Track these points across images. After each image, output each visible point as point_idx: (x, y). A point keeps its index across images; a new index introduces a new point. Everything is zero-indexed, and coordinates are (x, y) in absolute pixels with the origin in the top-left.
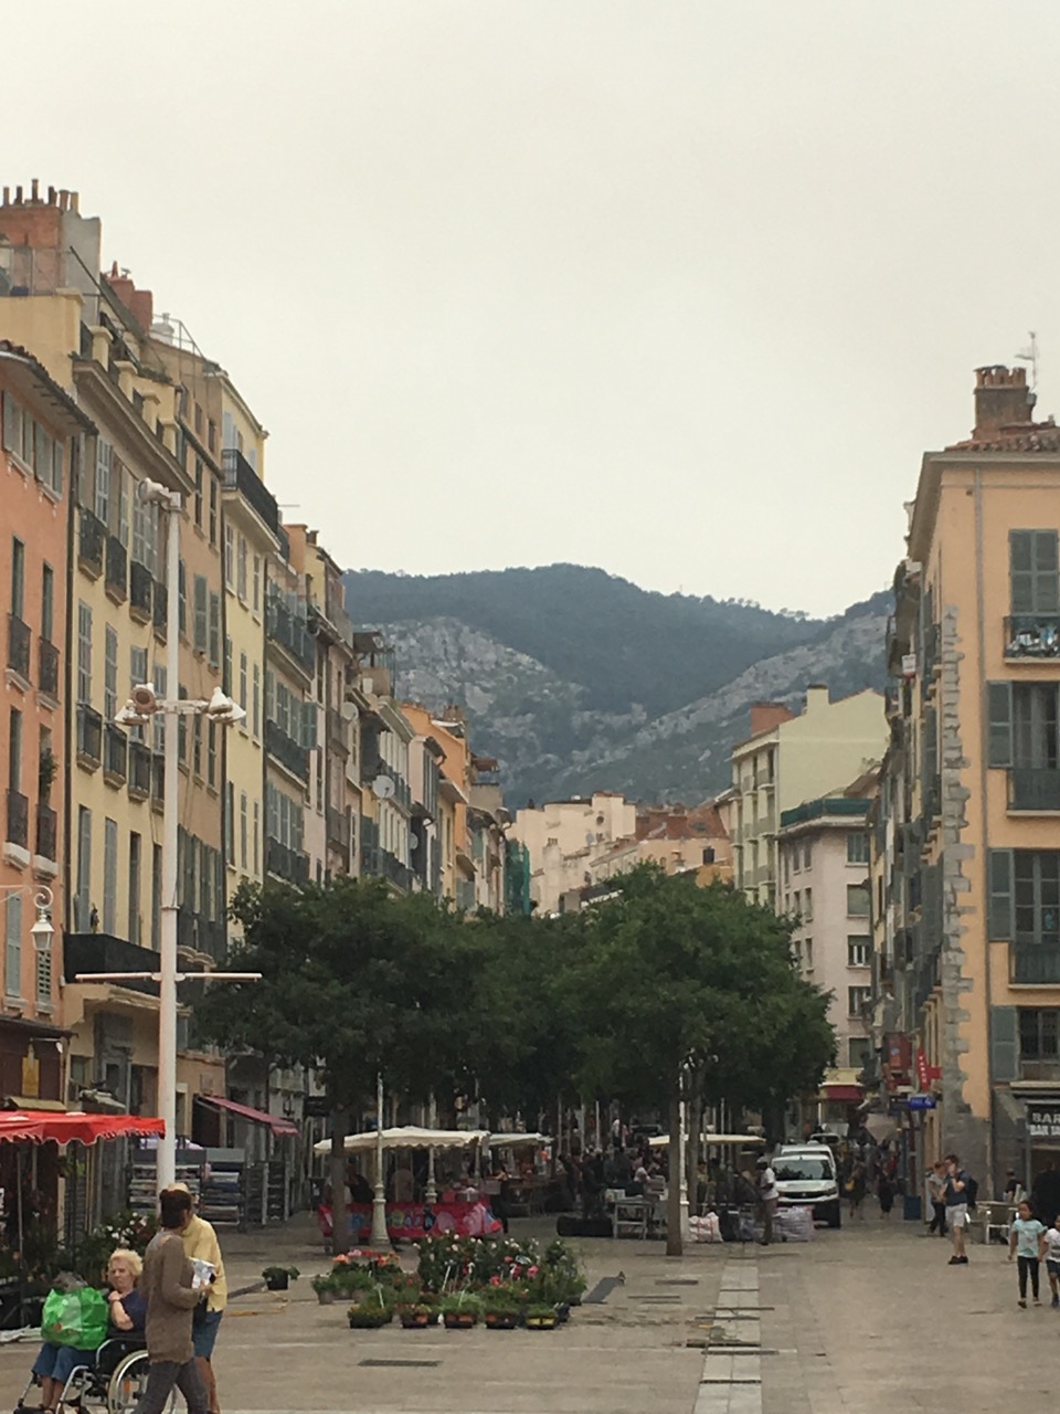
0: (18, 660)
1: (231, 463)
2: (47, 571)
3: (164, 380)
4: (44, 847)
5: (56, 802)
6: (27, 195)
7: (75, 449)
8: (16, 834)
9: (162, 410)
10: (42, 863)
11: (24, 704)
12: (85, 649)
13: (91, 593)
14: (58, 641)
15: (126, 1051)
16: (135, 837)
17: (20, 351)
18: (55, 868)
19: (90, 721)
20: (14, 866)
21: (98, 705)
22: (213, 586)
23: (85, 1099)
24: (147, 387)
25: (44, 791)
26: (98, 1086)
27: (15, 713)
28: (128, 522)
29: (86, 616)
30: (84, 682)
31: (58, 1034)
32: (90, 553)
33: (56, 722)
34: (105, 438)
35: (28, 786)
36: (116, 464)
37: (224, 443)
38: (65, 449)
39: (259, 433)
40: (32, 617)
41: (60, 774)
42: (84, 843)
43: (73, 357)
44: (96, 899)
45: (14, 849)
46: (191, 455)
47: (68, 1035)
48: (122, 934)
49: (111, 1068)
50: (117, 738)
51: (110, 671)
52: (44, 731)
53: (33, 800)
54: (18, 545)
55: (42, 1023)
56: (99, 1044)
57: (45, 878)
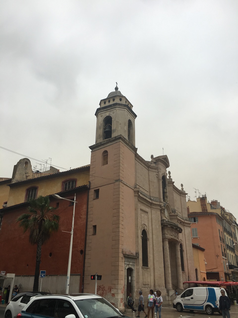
0: (221, 240)
1: (234, 222)
2: (222, 232)
3: (228, 215)
4: (225, 257)
5: (226, 253)
6: (213, 201)
7: (222, 222)
8: (223, 256)
9: (228, 218)
10: (225, 258)
11: (222, 244)
12: (226, 239)
13: (225, 234)
14: (224, 238)
15: (235, 276)
16: (232, 255)
17: (217, 213)
18: (227, 259)
19: (227, 245)
20: (223, 258)
21: (228, 244)
22: (234, 233)
23: (233, 280)
24: (226, 216)
25: (225, 252)
26: (233, 279)
27: (221, 245)
28: (227, 227)
29: (225, 235)
30: (226, 242)
31: (229, 274)
32: (225, 230)
33: (224, 245)
34: (224, 220)
35: (223, 251)
36: (225, 222)
37: (233, 220)
38: (221, 221)
39: (236, 219)
40: (221, 236)
41: (226, 250)
42: (229, 256)
43: (221, 214)
44: (230, 261)
45: (223, 257)
46: (231, 221)
47: (230, 274)
48: (233, 264)
49: (234, 277)
50: (230, 246)
51: (228, 240)
52: (224, 246)
53: (224, 252)
54: (219, 230)
55: (228, 273)
56: (233, 275)
57: (226, 259)
